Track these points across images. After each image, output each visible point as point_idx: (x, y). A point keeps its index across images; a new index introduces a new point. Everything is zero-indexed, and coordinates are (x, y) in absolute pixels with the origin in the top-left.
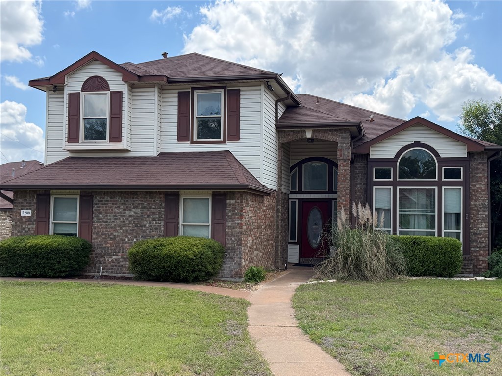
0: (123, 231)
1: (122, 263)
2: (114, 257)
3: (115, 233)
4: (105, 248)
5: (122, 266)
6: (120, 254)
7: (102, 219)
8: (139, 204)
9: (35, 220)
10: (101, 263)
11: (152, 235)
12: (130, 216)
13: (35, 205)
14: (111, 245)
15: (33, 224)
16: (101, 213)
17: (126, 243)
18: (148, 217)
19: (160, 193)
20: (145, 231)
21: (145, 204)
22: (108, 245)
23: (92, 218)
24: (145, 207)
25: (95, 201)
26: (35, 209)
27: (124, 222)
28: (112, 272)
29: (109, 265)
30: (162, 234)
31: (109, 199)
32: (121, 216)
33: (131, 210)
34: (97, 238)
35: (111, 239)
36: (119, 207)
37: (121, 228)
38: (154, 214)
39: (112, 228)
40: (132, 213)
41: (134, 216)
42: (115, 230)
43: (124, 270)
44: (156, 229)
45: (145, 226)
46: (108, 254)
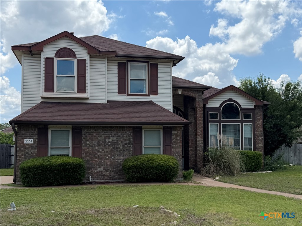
0: (105, 152)
1: (104, 173)
2: (99, 169)
3: (99, 154)
4: (91, 164)
5: (104, 175)
6: (102, 167)
7: (89, 144)
8: (115, 134)
9: (36, 146)
10: (89, 173)
11: (125, 154)
12: (109, 142)
13: (37, 136)
14: (96, 162)
15: (35, 149)
16: (88, 140)
17: (107, 159)
18: (122, 142)
19: (130, 127)
20: (120, 152)
21: (119, 134)
22: (94, 161)
23: (82, 144)
24: (119, 136)
25: (83, 133)
26: (36, 139)
27: (105, 146)
28: (97, 179)
29: (95, 175)
30: (132, 153)
31: (94, 131)
32: (103, 142)
33: (109, 138)
34: (86, 157)
35: (96, 158)
36: (101, 136)
37: (103, 150)
38: (125, 140)
39: (96, 150)
40: (110, 140)
41: (111, 142)
42: (99, 151)
43: (106, 178)
44: (127, 150)
45: (119, 148)
46: (94, 168)
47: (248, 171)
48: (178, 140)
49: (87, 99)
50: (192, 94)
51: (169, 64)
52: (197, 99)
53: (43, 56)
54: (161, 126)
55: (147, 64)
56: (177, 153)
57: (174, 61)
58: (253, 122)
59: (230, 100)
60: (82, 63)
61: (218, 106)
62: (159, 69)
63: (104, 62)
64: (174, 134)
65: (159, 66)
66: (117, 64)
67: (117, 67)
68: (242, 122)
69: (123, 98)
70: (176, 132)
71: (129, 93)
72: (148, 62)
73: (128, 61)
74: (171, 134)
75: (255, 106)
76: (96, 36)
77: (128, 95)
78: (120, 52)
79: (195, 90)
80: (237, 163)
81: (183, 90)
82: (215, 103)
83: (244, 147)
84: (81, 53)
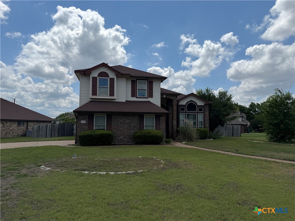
0: (124, 128)
1: (124, 139)
2: (120, 137)
3: (121, 129)
4: (117, 134)
5: (124, 140)
6: (123, 136)
7: (115, 124)
8: (129, 119)
9: (87, 125)
10: (115, 139)
11: (135, 129)
12: (126, 123)
13: (88, 119)
14: (119, 133)
15: (87, 126)
16: (115, 122)
17: (125, 132)
18: (133, 123)
19: (137, 115)
20: (132, 128)
21: (132, 118)
22: (118, 133)
23: (112, 124)
24: (132, 120)
25: (113, 117)
26: (87, 120)
27: (124, 125)
28: (120, 143)
29: (119, 140)
30: (138, 129)
31: (118, 117)
32: (123, 123)
33: (126, 121)
34: (114, 131)
35: (119, 131)
36: (122, 120)
37: (123, 127)
38: (135, 122)
39: (119, 127)
40: (127, 122)
41: (128, 123)
43: (124, 142)
44: (136, 127)
45: (132, 126)
46: (118, 136)
47: (201, 139)
48: (163, 122)
49: (115, 99)
50: (171, 98)
51: (159, 81)
52: (174, 100)
53: (91, 76)
54: (154, 115)
55: (147, 81)
56: (163, 129)
57: (161, 80)
58: (204, 113)
59: (191, 101)
60: (112, 80)
61: (185, 104)
62: (153, 84)
63: (124, 80)
64: (161, 119)
65: (153, 82)
66: (131, 81)
67: (131, 82)
68: (198, 113)
69: (134, 99)
70: (162, 118)
71: (137, 97)
72: (148, 80)
73: (137, 79)
74: (160, 119)
75: (205, 104)
76: (120, 65)
77: (137, 98)
78: (132, 75)
79: (173, 95)
80: (195, 135)
81: (166, 95)
82: (183, 103)
83: (198, 126)
84: (112, 75)
